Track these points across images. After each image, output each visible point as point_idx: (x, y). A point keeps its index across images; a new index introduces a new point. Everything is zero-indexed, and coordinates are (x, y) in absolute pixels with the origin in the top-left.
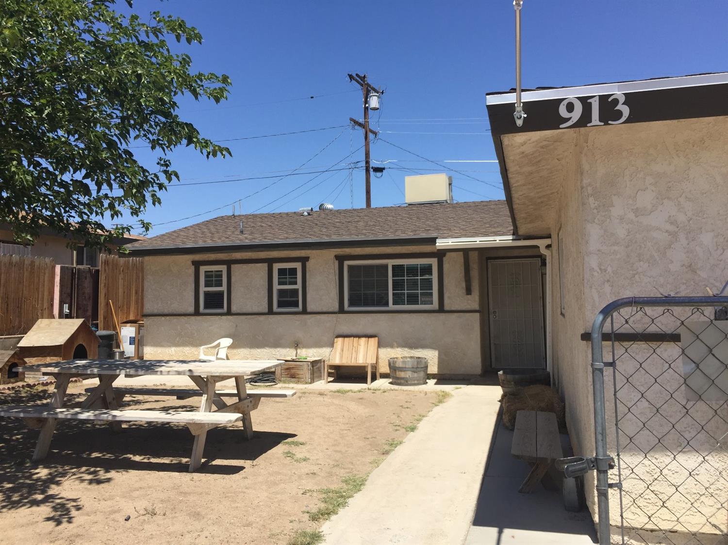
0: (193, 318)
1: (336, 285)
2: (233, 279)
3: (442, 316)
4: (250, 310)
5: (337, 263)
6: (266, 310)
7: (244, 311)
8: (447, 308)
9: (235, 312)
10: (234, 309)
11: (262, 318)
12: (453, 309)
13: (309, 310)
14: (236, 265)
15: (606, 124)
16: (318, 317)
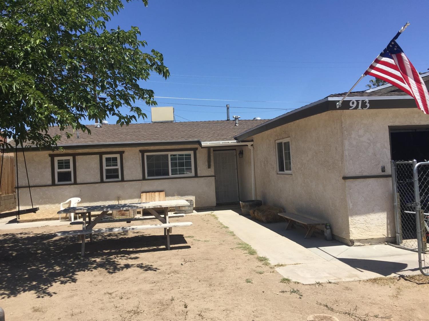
0: (51, 188)
1: (141, 166)
2: (77, 164)
3: (196, 179)
4: (89, 181)
5: (140, 154)
6: (100, 181)
7: (85, 182)
8: (199, 175)
9: (80, 183)
10: (79, 181)
11: (97, 185)
12: (202, 175)
13: (125, 179)
14: (79, 156)
15: (363, 109)
16: (131, 183)
